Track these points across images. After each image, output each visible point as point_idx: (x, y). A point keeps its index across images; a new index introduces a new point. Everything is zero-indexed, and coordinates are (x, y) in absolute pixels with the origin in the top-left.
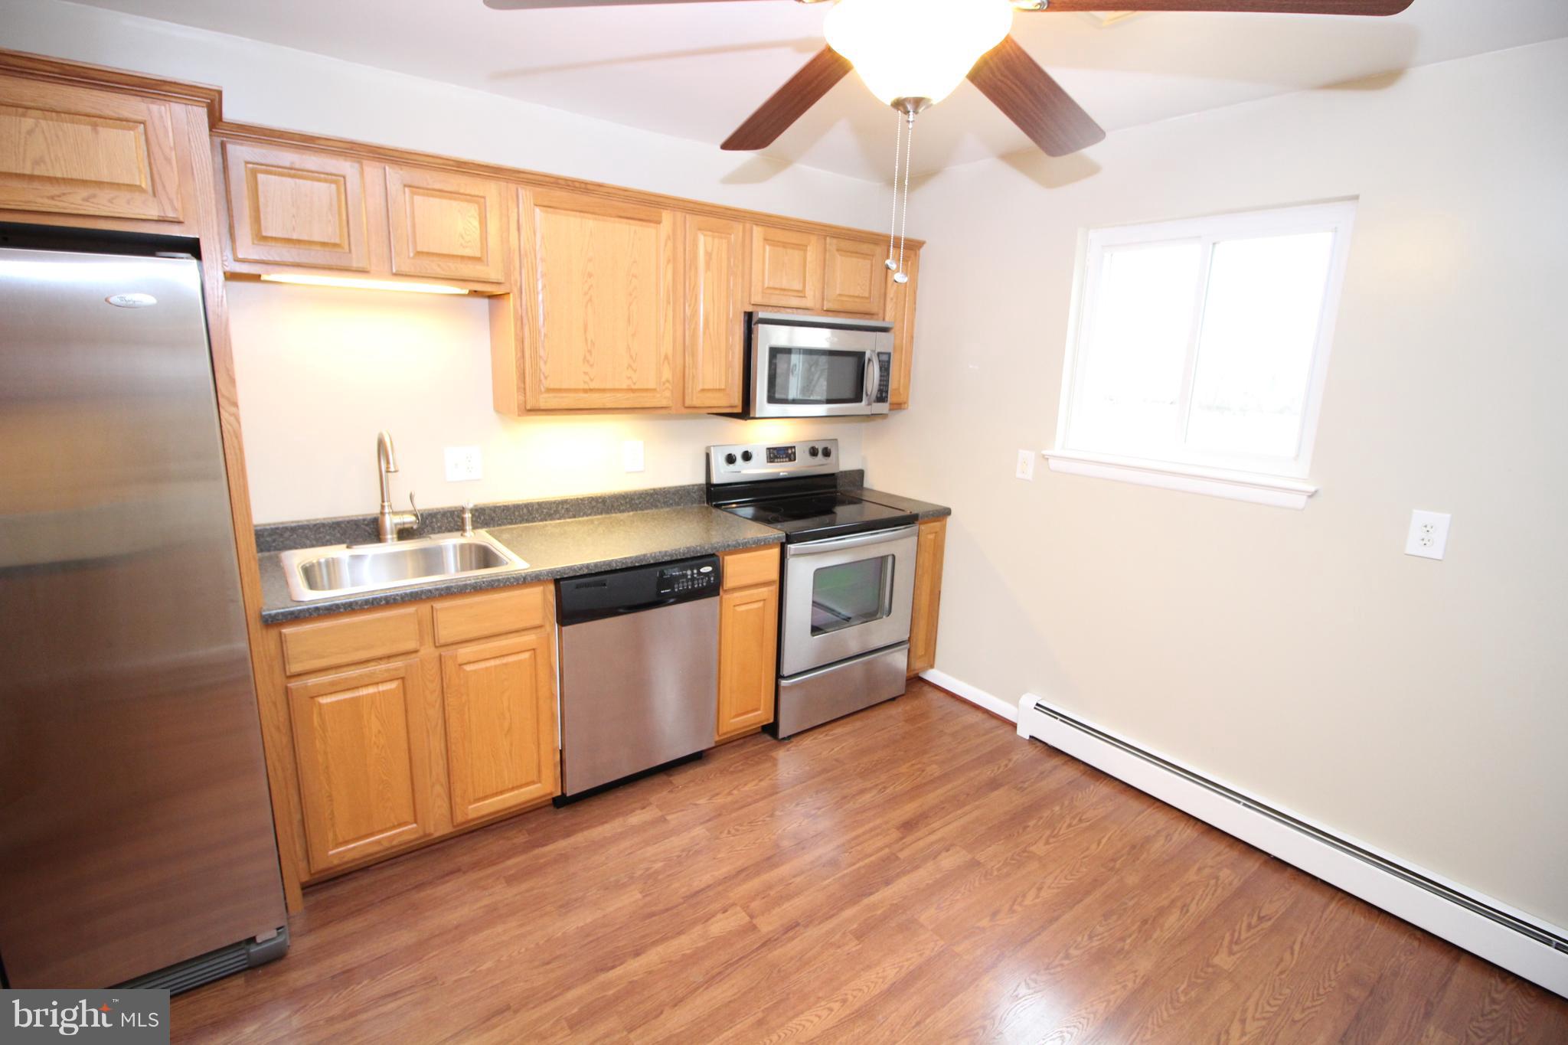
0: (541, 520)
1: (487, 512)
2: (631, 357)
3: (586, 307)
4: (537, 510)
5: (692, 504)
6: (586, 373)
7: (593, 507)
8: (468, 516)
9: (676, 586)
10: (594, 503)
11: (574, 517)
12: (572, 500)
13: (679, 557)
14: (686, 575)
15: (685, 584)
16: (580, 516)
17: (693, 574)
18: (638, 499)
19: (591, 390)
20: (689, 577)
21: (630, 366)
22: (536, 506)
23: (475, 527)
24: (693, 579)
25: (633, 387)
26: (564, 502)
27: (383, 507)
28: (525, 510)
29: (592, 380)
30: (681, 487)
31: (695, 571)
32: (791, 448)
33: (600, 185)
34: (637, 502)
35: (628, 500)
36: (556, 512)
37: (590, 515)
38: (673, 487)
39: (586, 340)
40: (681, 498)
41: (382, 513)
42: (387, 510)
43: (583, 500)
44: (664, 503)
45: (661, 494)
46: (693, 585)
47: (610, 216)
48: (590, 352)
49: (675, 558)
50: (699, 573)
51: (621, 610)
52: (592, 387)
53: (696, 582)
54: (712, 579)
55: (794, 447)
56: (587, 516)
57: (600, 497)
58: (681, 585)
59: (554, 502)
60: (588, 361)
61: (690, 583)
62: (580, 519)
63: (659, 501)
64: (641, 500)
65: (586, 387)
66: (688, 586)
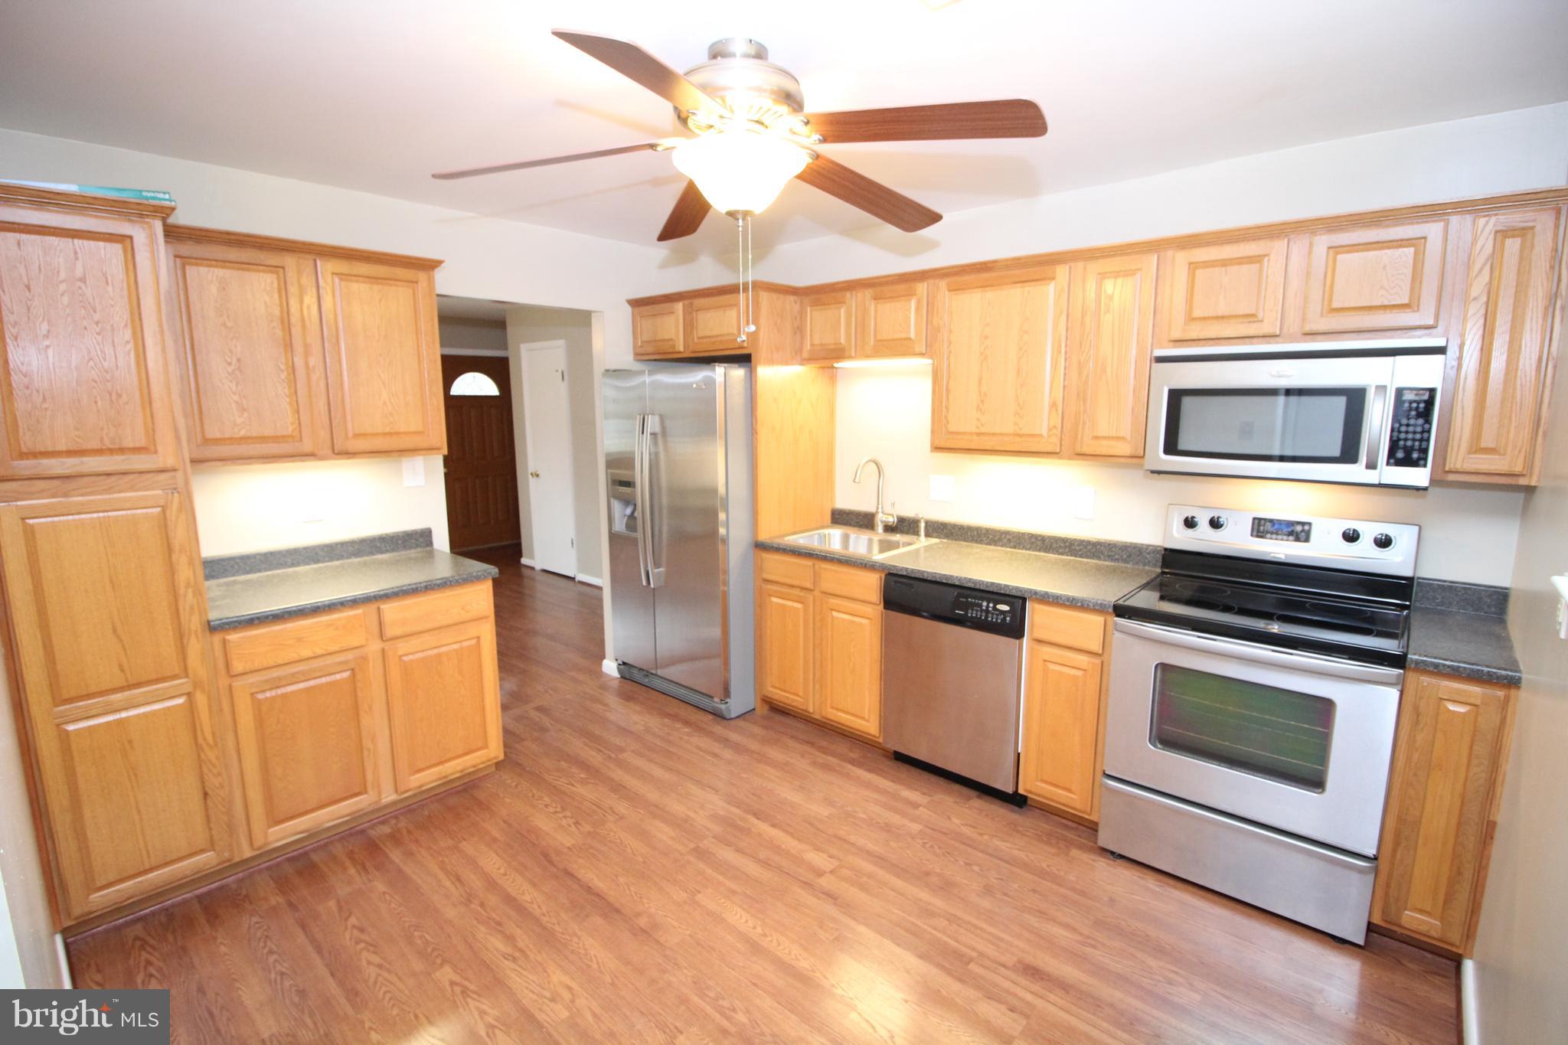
0: (987, 544)
1: (949, 527)
2: (1019, 405)
3: (982, 365)
4: (985, 534)
5: (1145, 565)
6: (978, 420)
7: (1032, 543)
8: (922, 525)
9: (970, 611)
10: (1033, 540)
11: (1015, 547)
12: (1013, 532)
13: (982, 588)
14: (981, 606)
15: (979, 613)
16: (1019, 549)
17: (988, 607)
18: (1079, 545)
19: (983, 434)
20: (984, 608)
21: (1016, 414)
22: (984, 531)
23: (927, 535)
24: (987, 611)
25: (1019, 432)
26: (1007, 533)
27: (878, 508)
28: (975, 533)
29: (982, 425)
30: (1131, 543)
31: (991, 605)
32: (1303, 524)
33: (995, 262)
34: (1077, 548)
35: (1067, 544)
36: (1000, 540)
37: (1029, 549)
38: (1122, 542)
39: (980, 392)
40: (1130, 556)
41: (877, 512)
42: (880, 510)
43: (1023, 534)
44: (1109, 556)
45: (1105, 547)
46: (987, 617)
47: (1006, 284)
48: (982, 401)
49: (978, 587)
50: (994, 608)
51: (925, 614)
52: (982, 431)
53: (990, 615)
54: (1008, 619)
55: (1310, 524)
56: (1026, 549)
57: (1040, 536)
58: (974, 612)
59: (999, 531)
60: (981, 410)
61: (984, 614)
62: (1020, 551)
63: (1103, 554)
64: (1081, 547)
65: (978, 431)
66: (997, 619)
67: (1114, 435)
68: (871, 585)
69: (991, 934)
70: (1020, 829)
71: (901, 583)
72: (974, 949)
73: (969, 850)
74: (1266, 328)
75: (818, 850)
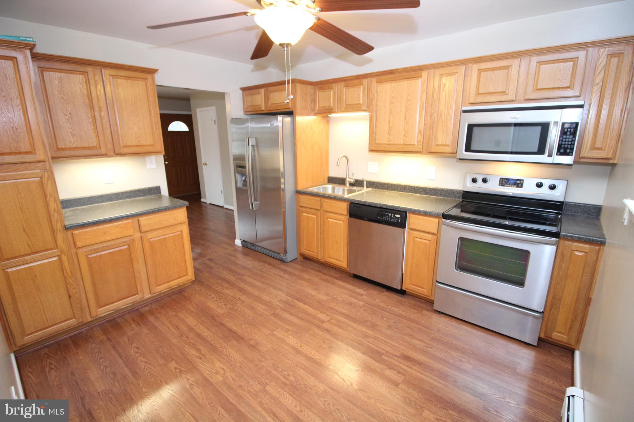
0: (391, 190)
1: (376, 184)
2: (405, 132)
3: (390, 115)
4: (390, 186)
5: (455, 198)
6: (388, 138)
7: (410, 190)
8: (365, 183)
9: (384, 218)
10: (410, 188)
11: (403, 192)
12: (402, 185)
13: (389, 208)
14: (389, 215)
15: (388, 218)
16: (404, 192)
17: (391, 215)
18: (429, 190)
19: (390, 144)
20: (390, 216)
21: (404, 135)
22: (390, 185)
23: (367, 187)
24: (391, 217)
25: (405, 143)
26: (400, 185)
27: (347, 176)
28: (387, 186)
29: (390, 141)
30: (450, 189)
31: (393, 215)
32: (520, 180)
33: (396, 69)
34: (428, 191)
35: (424, 190)
36: (397, 188)
37: (408, 192)
38: (446, 189)
39: (389, 126)
40: (450, 194)
41: (346, 178)
42: (348, 177)
43: (406, 186)
44: (441, 195)
45: (439, 191)
47: (401, 79)
48: (390, 131)
49: (387, 208)
50: (394, 216)
51: (365, 219)
53: (392, 219)
54: (399, 220)
55: (523, 180)
56: (407, 192)
57: (413, 186)
58: (386, 218)
59: (396, 185)
60: (389, 134)
61: (390, 219)
62: (405, 193)
63: (438, 193)
64: (430, 191)
65: (388, 143)
66: (395, 220)
67: (445, 144)
68: (344, 208)
69: (391, 344)
70: (403, 303)
71: (356, 206)
72: (384, 350)
73: (383, 312)
74: (509, 98)
75: (323, 313)
